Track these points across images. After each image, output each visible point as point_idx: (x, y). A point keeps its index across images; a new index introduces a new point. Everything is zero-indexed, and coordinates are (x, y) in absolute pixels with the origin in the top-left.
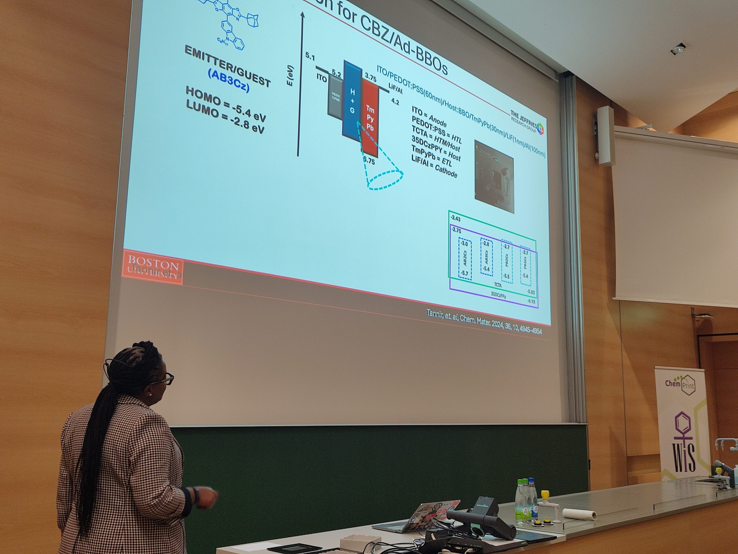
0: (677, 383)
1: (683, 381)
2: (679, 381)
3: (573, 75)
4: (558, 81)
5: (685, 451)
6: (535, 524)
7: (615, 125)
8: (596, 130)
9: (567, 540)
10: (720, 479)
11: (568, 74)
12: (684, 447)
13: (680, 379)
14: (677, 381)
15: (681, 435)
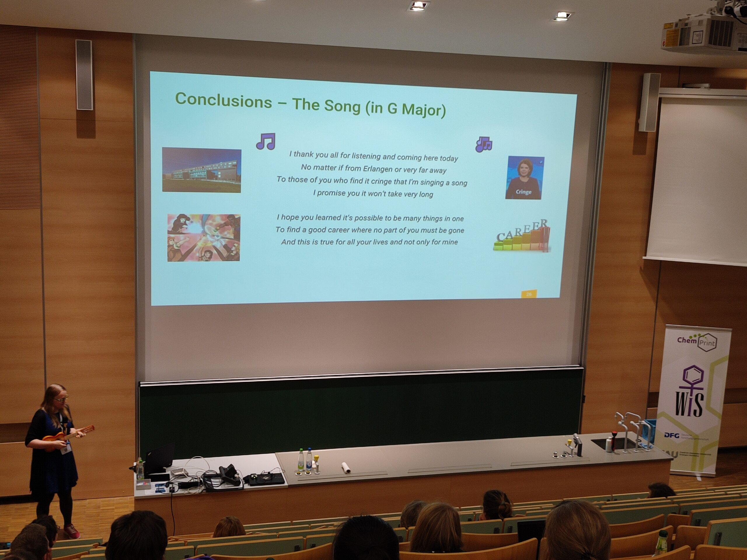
0: (693, 340)
1: (701, 339)
2: (697, 338)
5: (691, 399)
9: (289, 487)
12: (691, 395)
13: (698, 337)
14: (694, 338)
15: (690, 386)
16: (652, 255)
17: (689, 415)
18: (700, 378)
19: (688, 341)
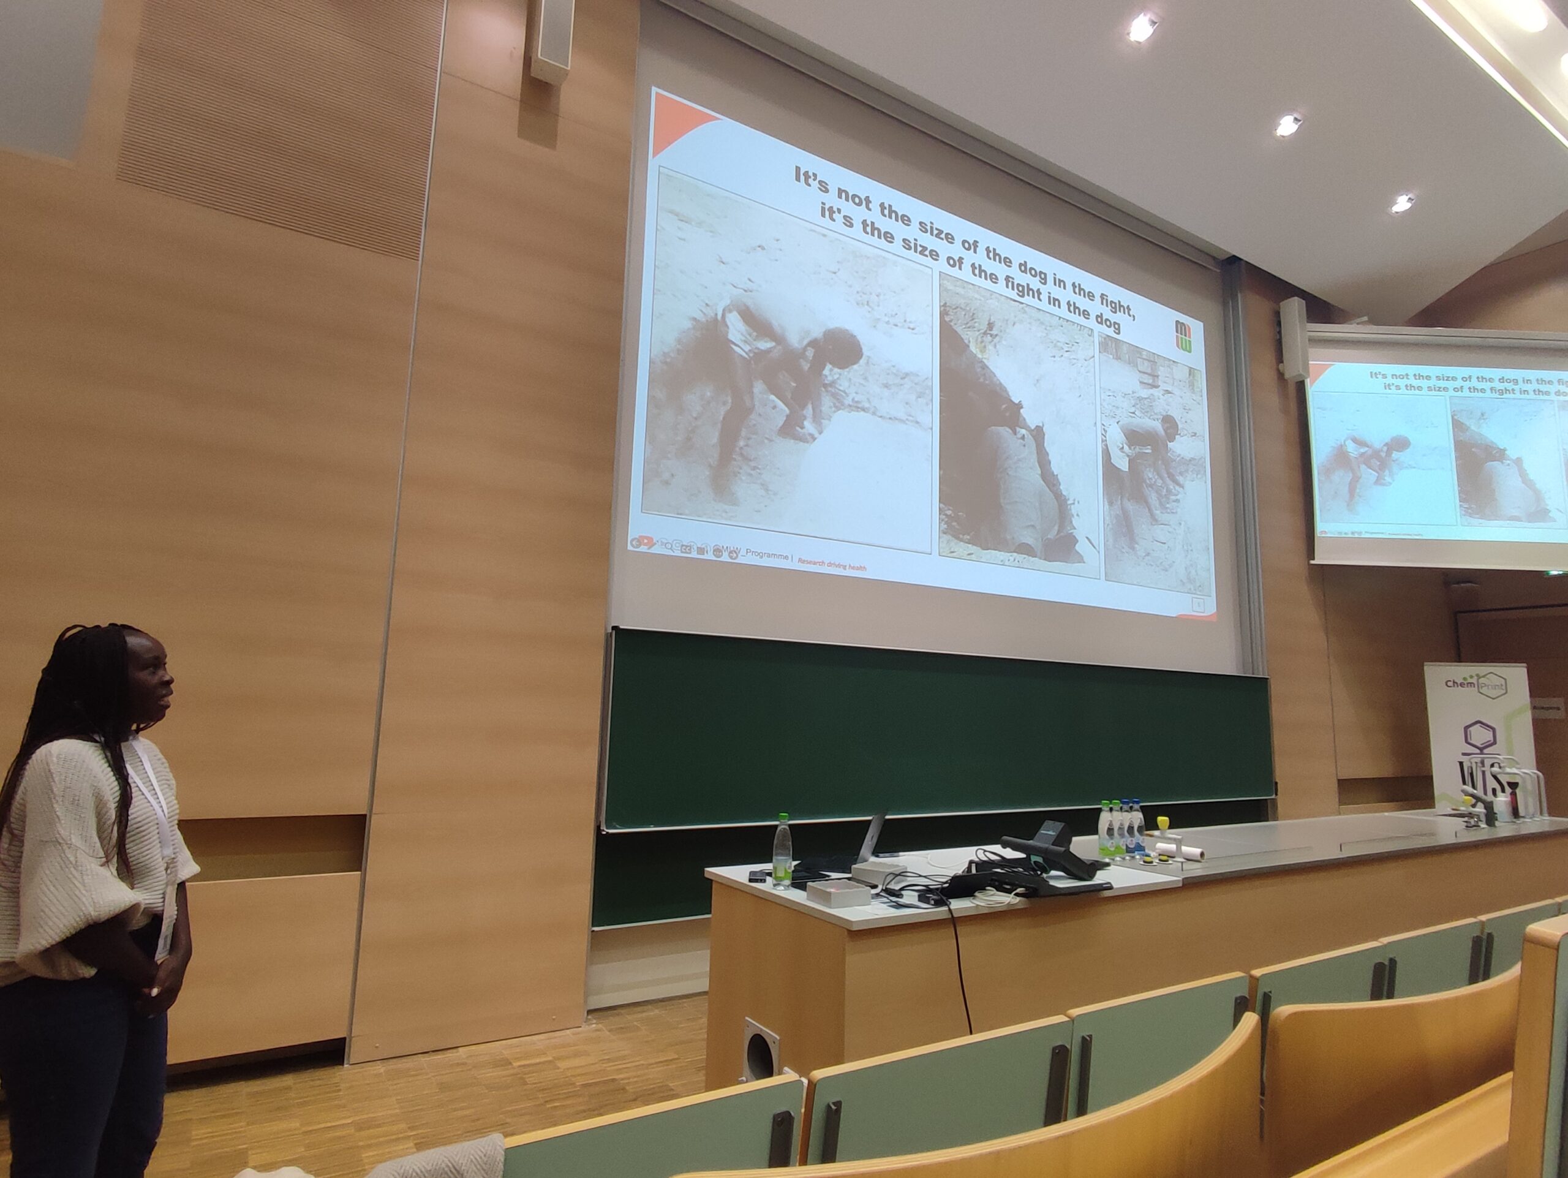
0: (1468, 683)
1: (1482, 680)
2: (1474, 680)
3: (1241, 259)
4: (1218, 271)
6: (1145, 862)
7: (1308, 322)
8: (1280, 333)
9: (1183, 885)
10: (1470, 813)
11: (1234, 260)
12: (1483, 765)
13: (1476, 678)
14: (1470, 680)
15: (1478, 751)
16: (1326, 558)
18: (1492, 739)
19: (1462, 685)
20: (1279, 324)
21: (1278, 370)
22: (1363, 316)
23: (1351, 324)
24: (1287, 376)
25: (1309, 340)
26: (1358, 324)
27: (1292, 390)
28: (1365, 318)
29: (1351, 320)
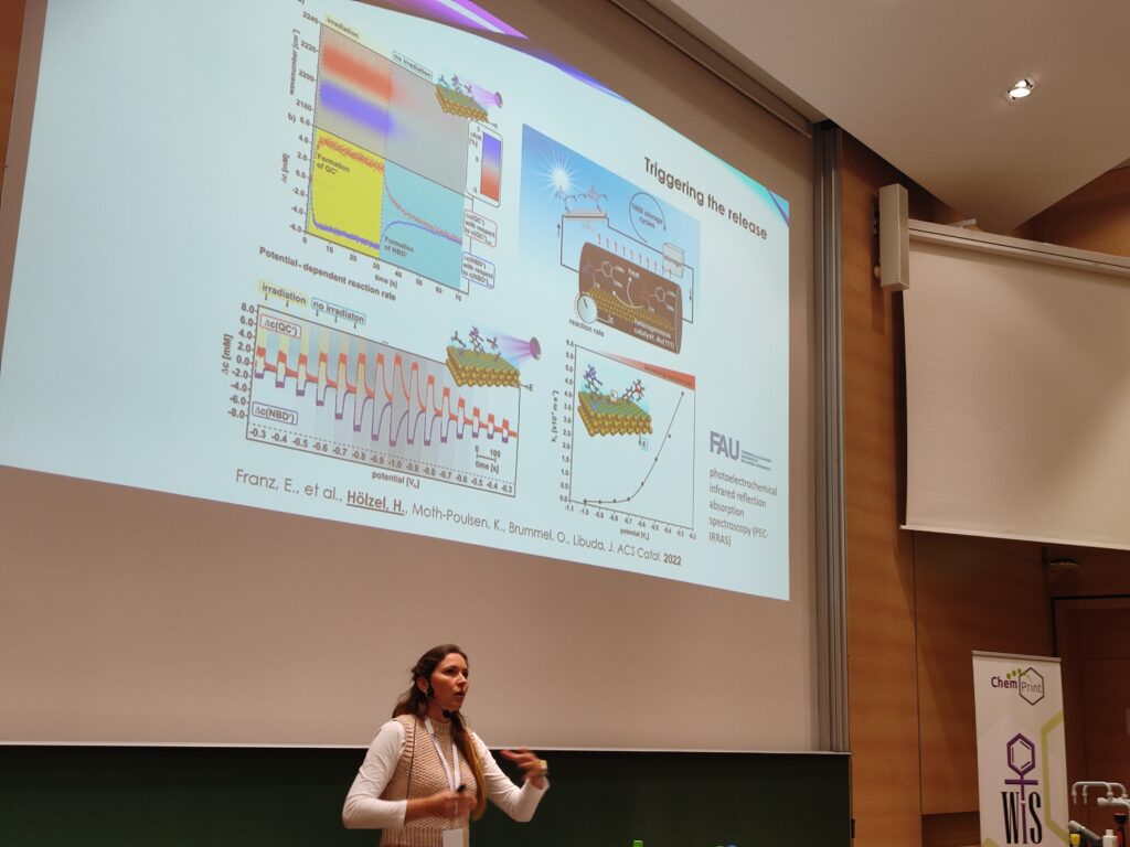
0: (1011, 681)
1: (1023, 678)
2: (1015, 678)
3: (838, 127)
4: (810, 137)
5: (1023, 806)
7: (911, 217)
8: (877, 226)
11: (828, 125)
12: (1023, 799)
13: (1018, 675)
14: (1013, 679)
15: (1018, 777)
16: (914, 523)
17: (1025, 842)
18: (1030, 759)
19: (1006, 684)
20: (877, 214)
21: (873, 274)
22: (970, 218)
23: (957, 226)
24: (883, 283)
25: (910, 240)
26: (965, 227)
27: (887, 301)
28: (973, 221)
29: (956, 221)
